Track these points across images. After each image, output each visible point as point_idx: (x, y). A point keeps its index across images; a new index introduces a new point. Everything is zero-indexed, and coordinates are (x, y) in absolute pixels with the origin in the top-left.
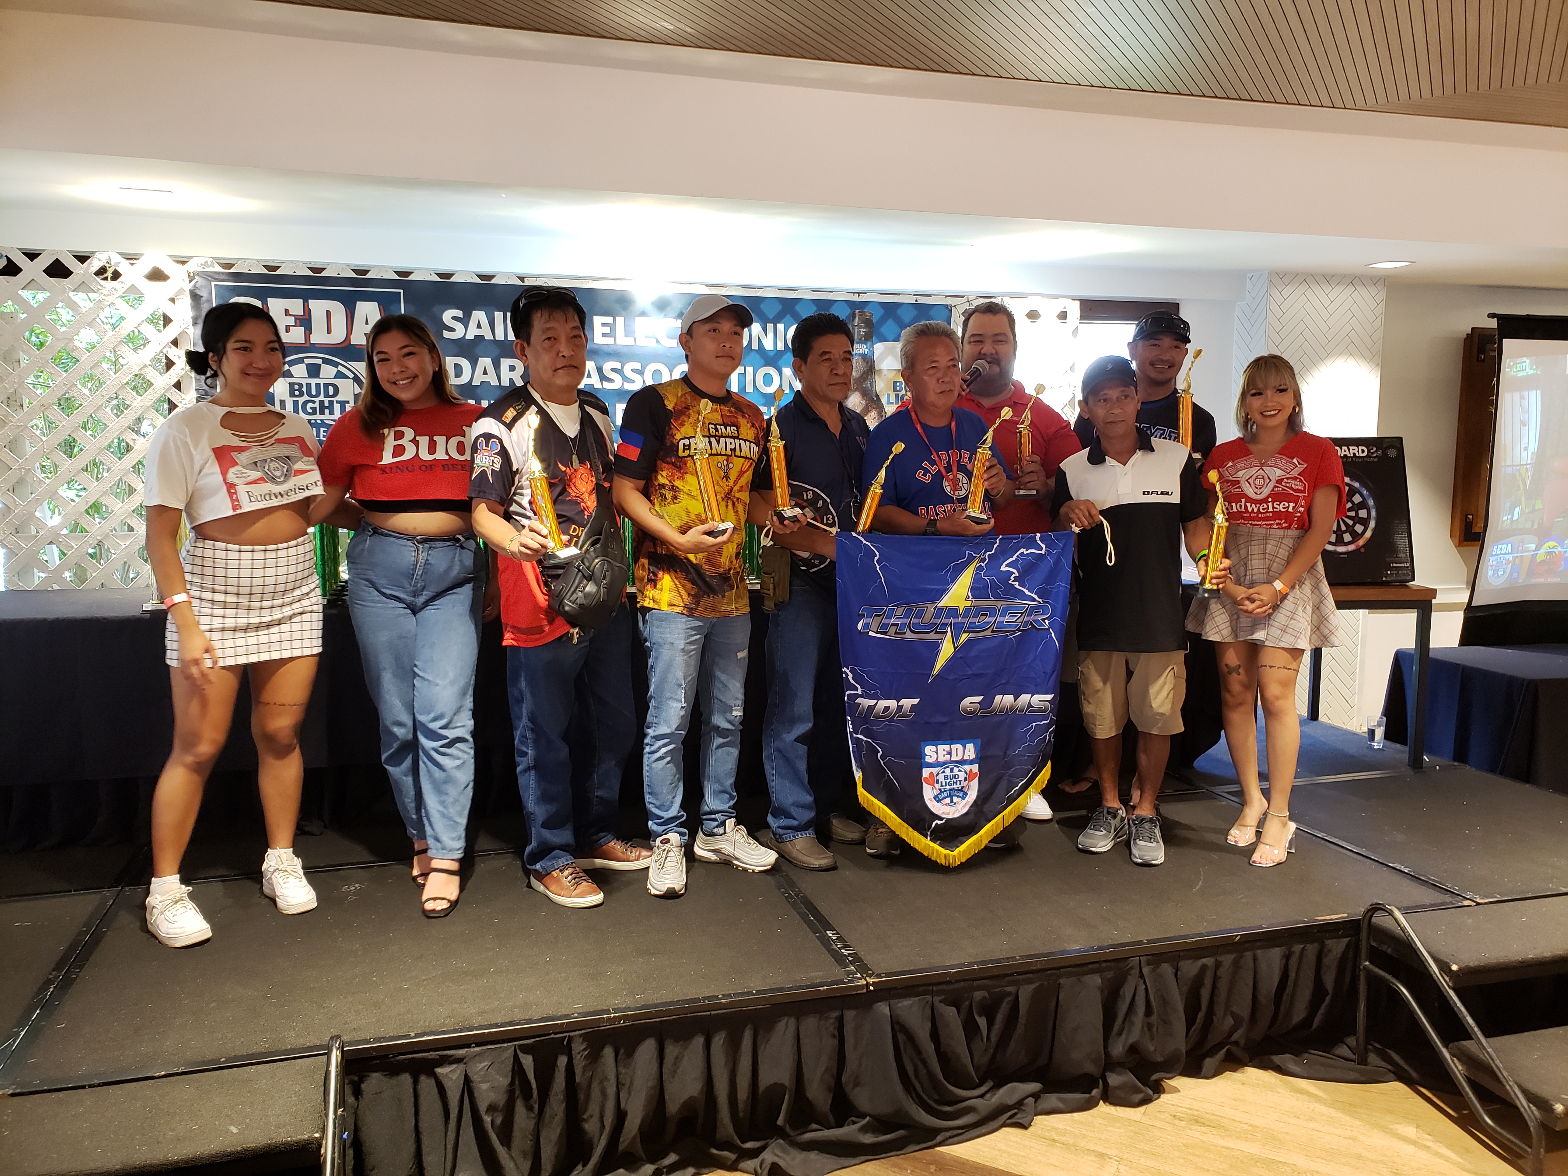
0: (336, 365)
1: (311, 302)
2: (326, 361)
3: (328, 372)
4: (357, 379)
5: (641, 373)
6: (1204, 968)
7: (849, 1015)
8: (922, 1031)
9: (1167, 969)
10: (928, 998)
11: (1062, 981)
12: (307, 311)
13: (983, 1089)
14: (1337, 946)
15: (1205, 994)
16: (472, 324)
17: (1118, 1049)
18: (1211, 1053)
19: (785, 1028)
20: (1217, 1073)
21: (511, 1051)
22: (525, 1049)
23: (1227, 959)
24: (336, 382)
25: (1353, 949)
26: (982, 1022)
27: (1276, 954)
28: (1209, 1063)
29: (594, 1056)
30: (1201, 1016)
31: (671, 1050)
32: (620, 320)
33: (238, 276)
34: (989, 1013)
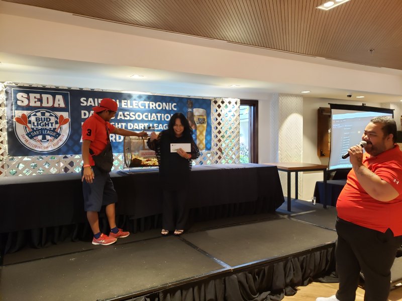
0: (50, 112)
1: (43, 95)
2: (47, 112)
3: (47, 114)
4: (56, 117)
5: (135, 115)
6: (304, 258)
7: (227, 278)
8: (244, 281)
9: (296, 259)
10: (245, 272)
11: (275, 264)
12: (41, 97)
13: (257, 295)
14: (330, 250)
15: (304, 264)
16: (89, 101)
17: (288, 280)
18: (306, 279)
19: (212, 283)
20: (308, 284)
21: (144, 298)
22: (147, 297)
23: (309, 255)
24: (50, 117)
25: (333, 250)
26: (257, 277)
27: (318, 253)
28: (306, 282)
29: (165, 297)
30: (304, 270)
31: (184, 293)
32: (129, 101)
33: (20, 87)
34: (258, 274)
